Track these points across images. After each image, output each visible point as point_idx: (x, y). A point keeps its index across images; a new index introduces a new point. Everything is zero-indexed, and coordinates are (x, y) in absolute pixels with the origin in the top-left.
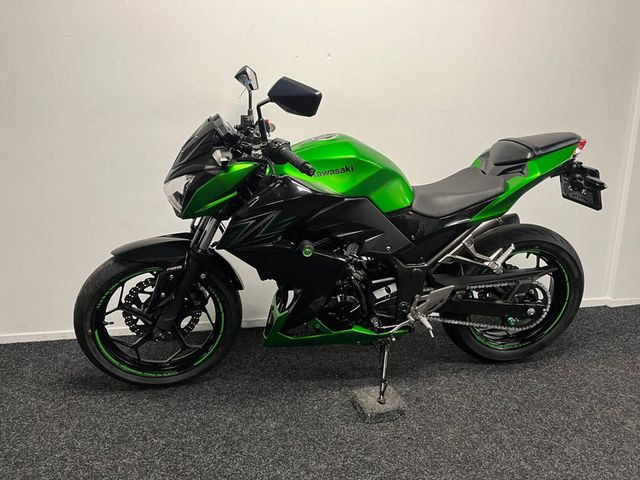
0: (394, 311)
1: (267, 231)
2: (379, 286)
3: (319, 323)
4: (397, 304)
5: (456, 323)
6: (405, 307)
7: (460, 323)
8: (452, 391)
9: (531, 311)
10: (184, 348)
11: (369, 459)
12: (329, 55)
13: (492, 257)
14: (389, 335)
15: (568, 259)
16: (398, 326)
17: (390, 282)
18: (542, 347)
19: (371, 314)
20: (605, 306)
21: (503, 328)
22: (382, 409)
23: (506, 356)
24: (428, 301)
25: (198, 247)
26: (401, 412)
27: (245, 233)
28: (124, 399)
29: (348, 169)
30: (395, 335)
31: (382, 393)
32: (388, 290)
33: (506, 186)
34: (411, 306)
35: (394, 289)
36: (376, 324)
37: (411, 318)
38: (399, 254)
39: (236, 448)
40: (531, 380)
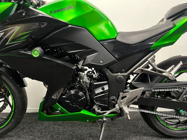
2: (98, 86)
3: (60, 108)
4: (109, 97)
5: (147, 112)
6: (114, 100)
7: (150, 112)
13: (168, 70)
14: (102, 118)
16: (109, 112)
19: (93, 104)
21: (177, 117)
23: (178, 134)
24: (128, 96)
29: (71, 8)
30: (106, 117)
32: (103, 89)
34: (118, 99)
35: (106, 88)
36: (96, 110)
37: (117, 106)
38: (108, 66)
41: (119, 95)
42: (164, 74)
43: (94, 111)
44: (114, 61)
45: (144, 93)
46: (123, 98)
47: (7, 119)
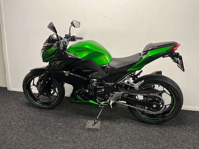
0: (103, 97)
1: (58, 67)
2: (99, 89)
3: (79, 98)
4: (104, 95)
6: (106, 97)
9: (155, 106)
10: (50, 99)
11: (76, 140)
12: (106, 16)
13: (136, 84)
14: (99, 105)
19: (96, 98)
22: (91, 127)
24: (114, 96)
26: (97, 130)
29: (84, 51)
30: (101, 105)
34: (109, 97)
35: (103, 90)
36: (98, 101)
37: (108, 101)
38: (104, 79)
39: (46, 128)
40: (154, 131)
41: (110, 95)
42: (134, 86)
43: (96, 102)
44: (107, 76)
45: (123, 94)
46: (112, 96)
47: (55, 100)
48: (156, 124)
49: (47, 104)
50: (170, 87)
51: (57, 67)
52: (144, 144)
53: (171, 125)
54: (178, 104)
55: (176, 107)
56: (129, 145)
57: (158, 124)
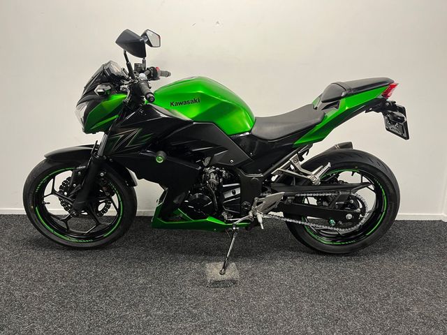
0: (239, 208)
1: (133, 143)
2: (228, 189)
3: (182, 214)
4: (241, 203)
5: (291, 221)
6: (247, 206)
7: (294, 221)
8: (282, 272)
9: (349, 216)
10: (98, 224)
11: (195, 311)
12: (218, 23)
13: (314, 173)
14: (232, 227)
15: (383, 178)
16: (240, 220)
17: (236, 187)
18: (364, 245)
19: (222, 210)
20: (440, 221)
21: (335, 229)
22: (220, 277)
23: (333, 250)
24: (264, 202)
25: (96, 154)
26: (234, 282)
27: (117, 144)
28: (55, 255)
29: (196, 101)
30: (236, 226)
31: (224, 267)
32: (234, 193)
33: (324, 117)
34: (252, 205)
35: (238, 192)
36: (226, 217)
37: (251, 214)
38: (241, 166)
39: (109, 294)
40: (349, 269)
41: (254, 201)
42: (309, 177)
43: (222, 219)
44: (249, 159)
45: (285, 197)
46: (258, 204)
48: (346, 255)
49: (91, 236)
50: (379, 174)
51: (131, 144)
52: (340, 298)
53: (374, 253)
54: (391, 208)
55: (387, 215)
56: (313, 305)
57: (351, 253)
